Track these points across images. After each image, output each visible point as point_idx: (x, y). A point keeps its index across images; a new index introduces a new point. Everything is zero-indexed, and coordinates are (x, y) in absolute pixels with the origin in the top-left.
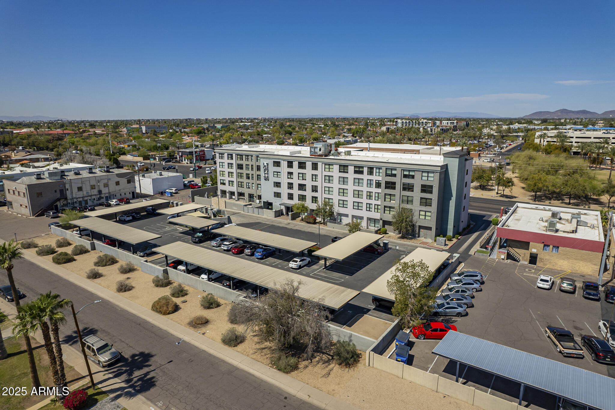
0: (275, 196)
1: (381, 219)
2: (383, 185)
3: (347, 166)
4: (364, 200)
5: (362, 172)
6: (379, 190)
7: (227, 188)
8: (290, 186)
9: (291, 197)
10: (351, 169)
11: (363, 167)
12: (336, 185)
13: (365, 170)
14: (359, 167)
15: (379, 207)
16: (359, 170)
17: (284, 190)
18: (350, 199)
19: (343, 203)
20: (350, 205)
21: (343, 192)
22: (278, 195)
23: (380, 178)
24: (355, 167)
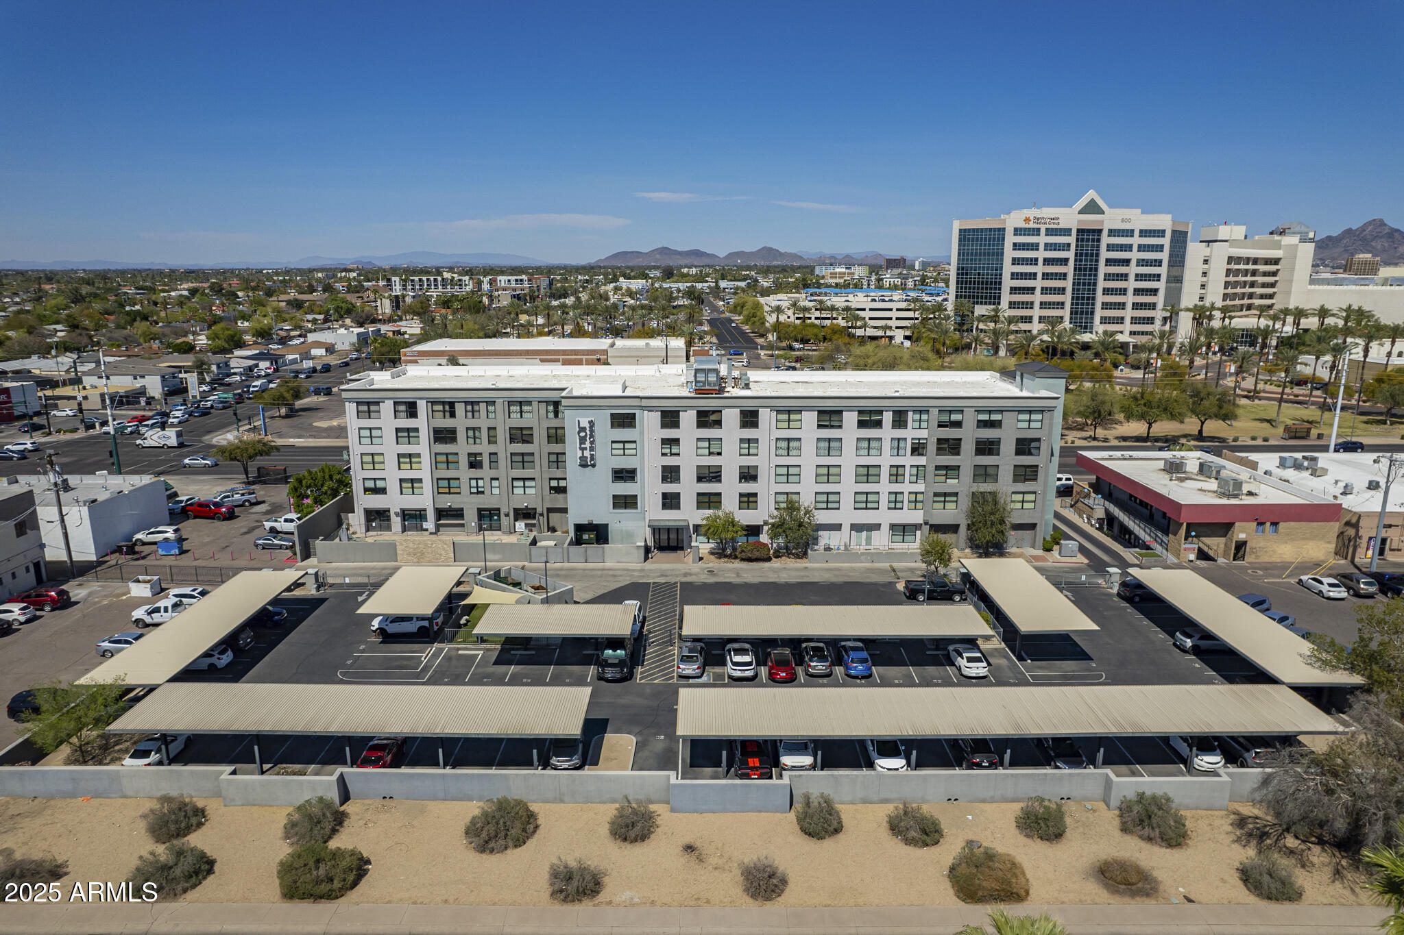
0: (615, 506)
1: (926, 523)
2: (932, 447)
3: (841, 412)
4: (884, 486)
5: (879, 424)
6: (921, 461)
7: (394, 501)
8: (671, 474)
9: (671, 501)
10: (850, 418)
11: (880, 412)
12: (808, 459)
13: (887, 418)
14: (871, 412)
15: (920, 497)
16: (869, 419)
17: (649, 488)
18: (848, 487)
19: (829, 501)
20: (847, 501)
21: (828, 474)
22: (626, 502)
23: (924, 434)
24: (860, 412)
